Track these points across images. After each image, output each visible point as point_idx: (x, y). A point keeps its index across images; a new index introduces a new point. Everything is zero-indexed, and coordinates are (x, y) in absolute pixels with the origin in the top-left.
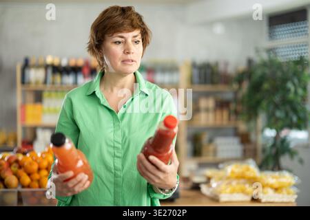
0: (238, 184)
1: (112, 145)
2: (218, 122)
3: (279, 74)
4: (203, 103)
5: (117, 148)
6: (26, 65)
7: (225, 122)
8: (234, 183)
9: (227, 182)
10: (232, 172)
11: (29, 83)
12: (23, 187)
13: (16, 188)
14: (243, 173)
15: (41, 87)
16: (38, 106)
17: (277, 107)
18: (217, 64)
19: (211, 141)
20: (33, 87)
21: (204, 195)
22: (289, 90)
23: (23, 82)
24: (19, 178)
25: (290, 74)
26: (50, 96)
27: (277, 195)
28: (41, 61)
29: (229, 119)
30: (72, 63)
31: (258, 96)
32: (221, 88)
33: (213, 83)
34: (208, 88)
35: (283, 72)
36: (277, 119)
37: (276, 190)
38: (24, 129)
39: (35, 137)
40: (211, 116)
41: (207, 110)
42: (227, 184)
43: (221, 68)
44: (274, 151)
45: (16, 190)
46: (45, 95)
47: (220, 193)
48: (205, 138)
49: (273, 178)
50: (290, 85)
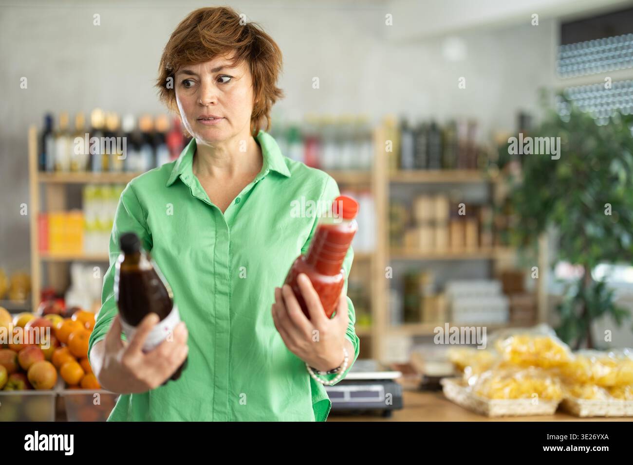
0: (528, 377)
1: (212, 269)
2: (456, 249)
3: (591, 144)
4: (425, 209)
5: (221, 276)
6: (49, 130)
7: (471, 248)
8: (519, 376)
9: (503, 373)
10: (515, 352)
11: (55, 169)
12: (68, 386)
13: (52, 388)
14: (537, 354)
15: (79, 176)
16: (75, 216)
17: (587, 214)
18: (453, 125)
19: (439, 289)
20: (63, 176)
21: (451, 402)
22: (616, 179)
23: (42, 167)
24: (58, 368)
25: (616, 145)
26: (98, 195)
27: (611, 400)
28: (80, 123)
29: (479, 242)
30: (146, 125)
31: (546, 193)
32: (461, 175)
33: (443, 165)
34: (434, 176)
35: (599, 139)
36: (589, 242)
37: (610, 389)
38: (45, 264)
39: (68, 283)
40: (441, 235)
41: (432, 224)
42: (504, 378)
43: (463, 132)
44: (579, 309)
45: (53, 393)
46: (89, 192)
47: (490, 397)
48: (427, 284)
49: (604, 364)
50: (616, 167)
